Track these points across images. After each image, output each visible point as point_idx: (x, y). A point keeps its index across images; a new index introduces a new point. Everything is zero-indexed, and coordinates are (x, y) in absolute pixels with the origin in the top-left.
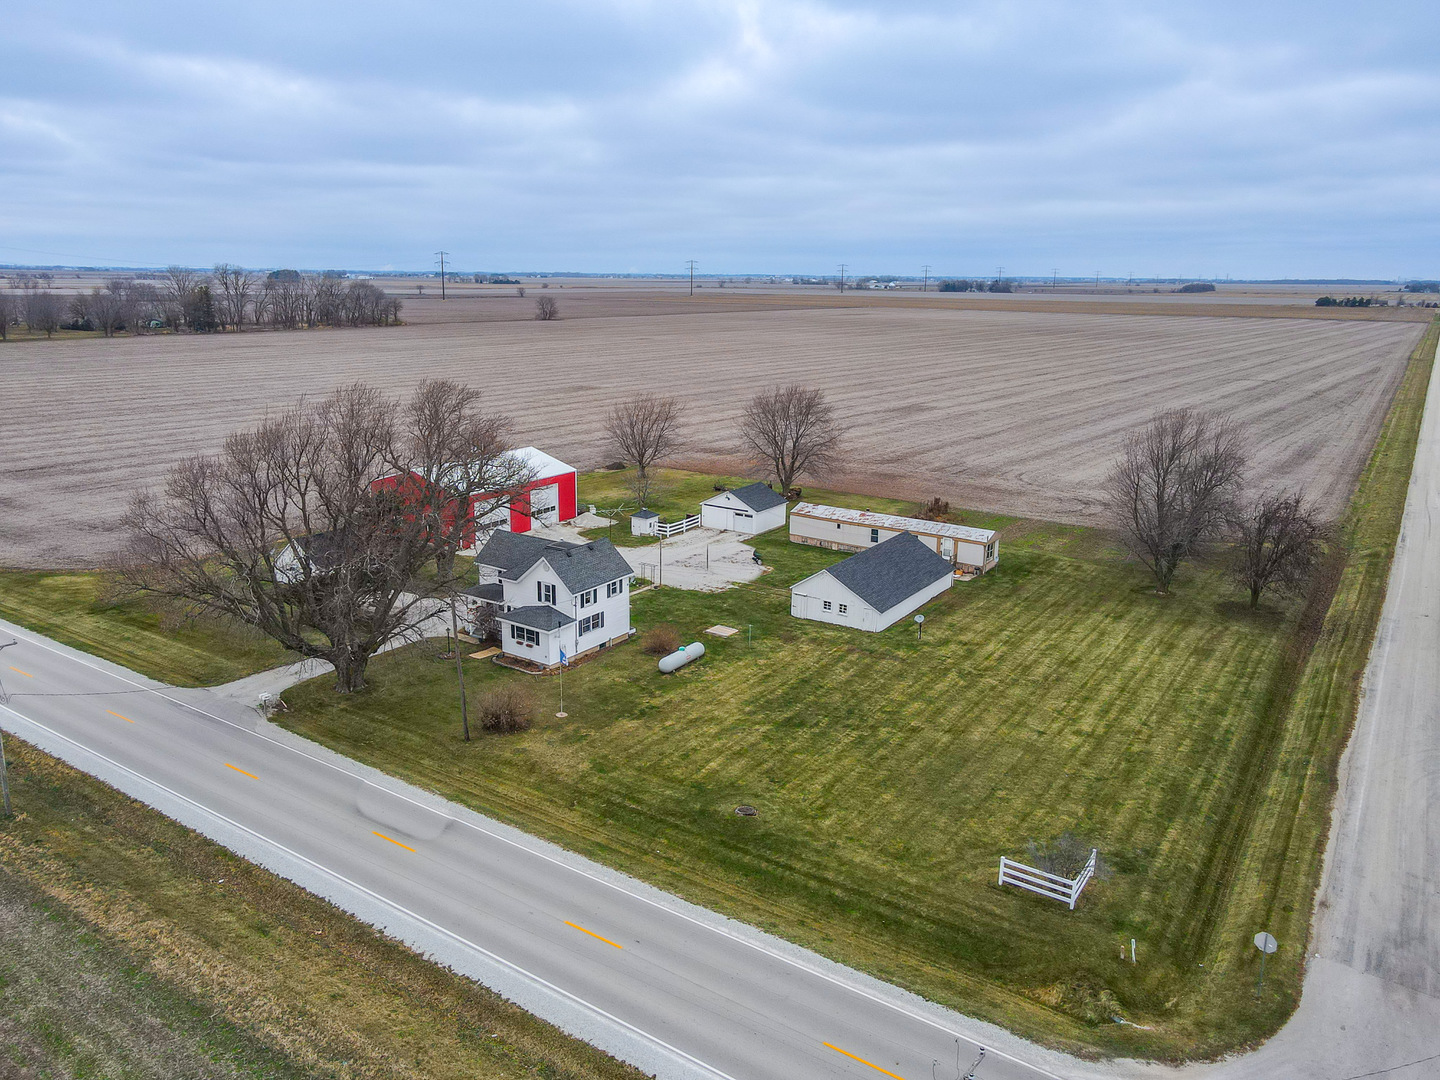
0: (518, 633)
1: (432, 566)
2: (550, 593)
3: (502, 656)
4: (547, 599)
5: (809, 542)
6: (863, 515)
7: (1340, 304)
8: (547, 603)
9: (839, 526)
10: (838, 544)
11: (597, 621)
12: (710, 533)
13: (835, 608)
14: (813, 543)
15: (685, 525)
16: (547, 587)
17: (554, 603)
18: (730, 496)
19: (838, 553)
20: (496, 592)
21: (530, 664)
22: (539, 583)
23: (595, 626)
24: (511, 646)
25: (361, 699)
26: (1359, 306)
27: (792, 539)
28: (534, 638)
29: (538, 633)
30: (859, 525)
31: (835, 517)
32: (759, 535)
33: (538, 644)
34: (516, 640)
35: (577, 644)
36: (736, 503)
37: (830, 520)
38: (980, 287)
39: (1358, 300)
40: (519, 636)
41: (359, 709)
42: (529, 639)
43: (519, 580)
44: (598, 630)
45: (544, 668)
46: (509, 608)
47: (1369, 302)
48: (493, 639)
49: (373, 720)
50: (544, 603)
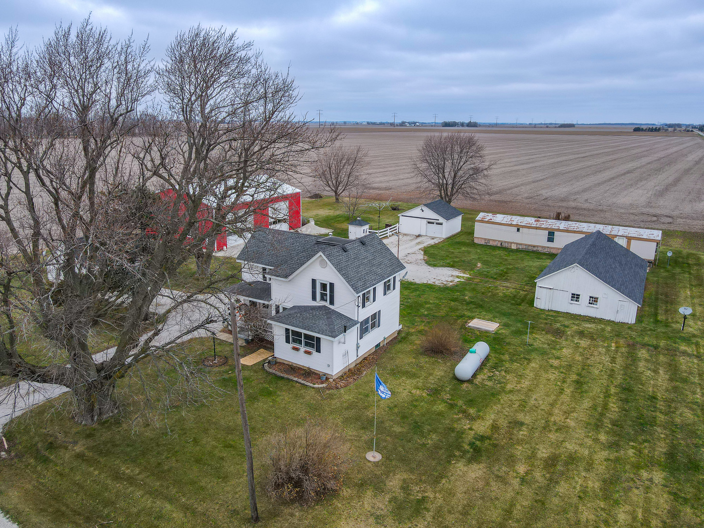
0: (293, 337)
1: (192, 264)
2: (327, 291)
3: (275, 362)
4: (323, 298)
5: (491, 243)
6: (538, 221)
7: (645, 130)
8: (323, 303)
9: (518, 230)
10: (517, 244)
11: (374, 321)
12: (409, 238)
13: (584, 299)
14: (495, 244)
15: (389, 231)
16: (324, 286)
17: (332, 303)
18: (425, 208)
19: (517, 251)
20: (264, 290)
21: (309, 373)
22: (314, 281)
23: (373, 326)
24: (284, 351)
25: (106, 435)
26: (655, 131)
27: (476, 241)
28: (314, 344)
29: (318, 339)
30: (536, 228)
31: (514, 223)
32: (447, 239)
33: (318, 350)
34: (291, 345)
35: (358, 347)
36: (430, 214)
37: (511, 225)
38: (462, 125)
39: (654, 128)
40: (294, 341)
41: (101, 453)
42: (307, 344)
43: (290, 277)
44: (376, 331)
45: (327, 379)
46: (277, 307)
47: (659, 129)
48: (261, 342)
49: (117, 477)
50: (319, 303)
